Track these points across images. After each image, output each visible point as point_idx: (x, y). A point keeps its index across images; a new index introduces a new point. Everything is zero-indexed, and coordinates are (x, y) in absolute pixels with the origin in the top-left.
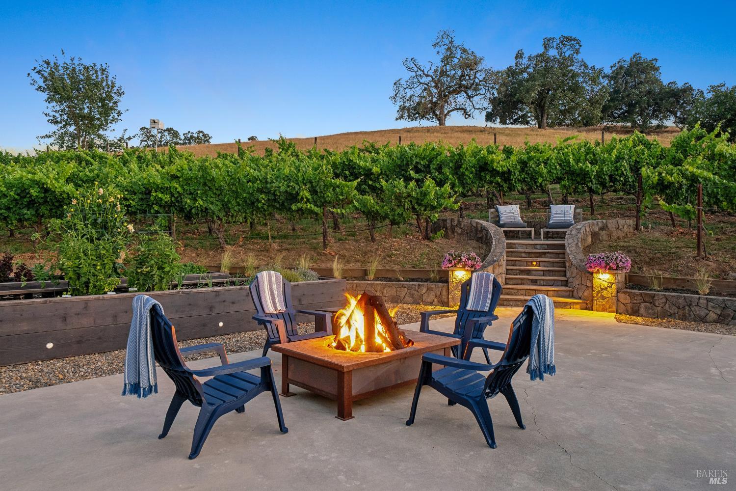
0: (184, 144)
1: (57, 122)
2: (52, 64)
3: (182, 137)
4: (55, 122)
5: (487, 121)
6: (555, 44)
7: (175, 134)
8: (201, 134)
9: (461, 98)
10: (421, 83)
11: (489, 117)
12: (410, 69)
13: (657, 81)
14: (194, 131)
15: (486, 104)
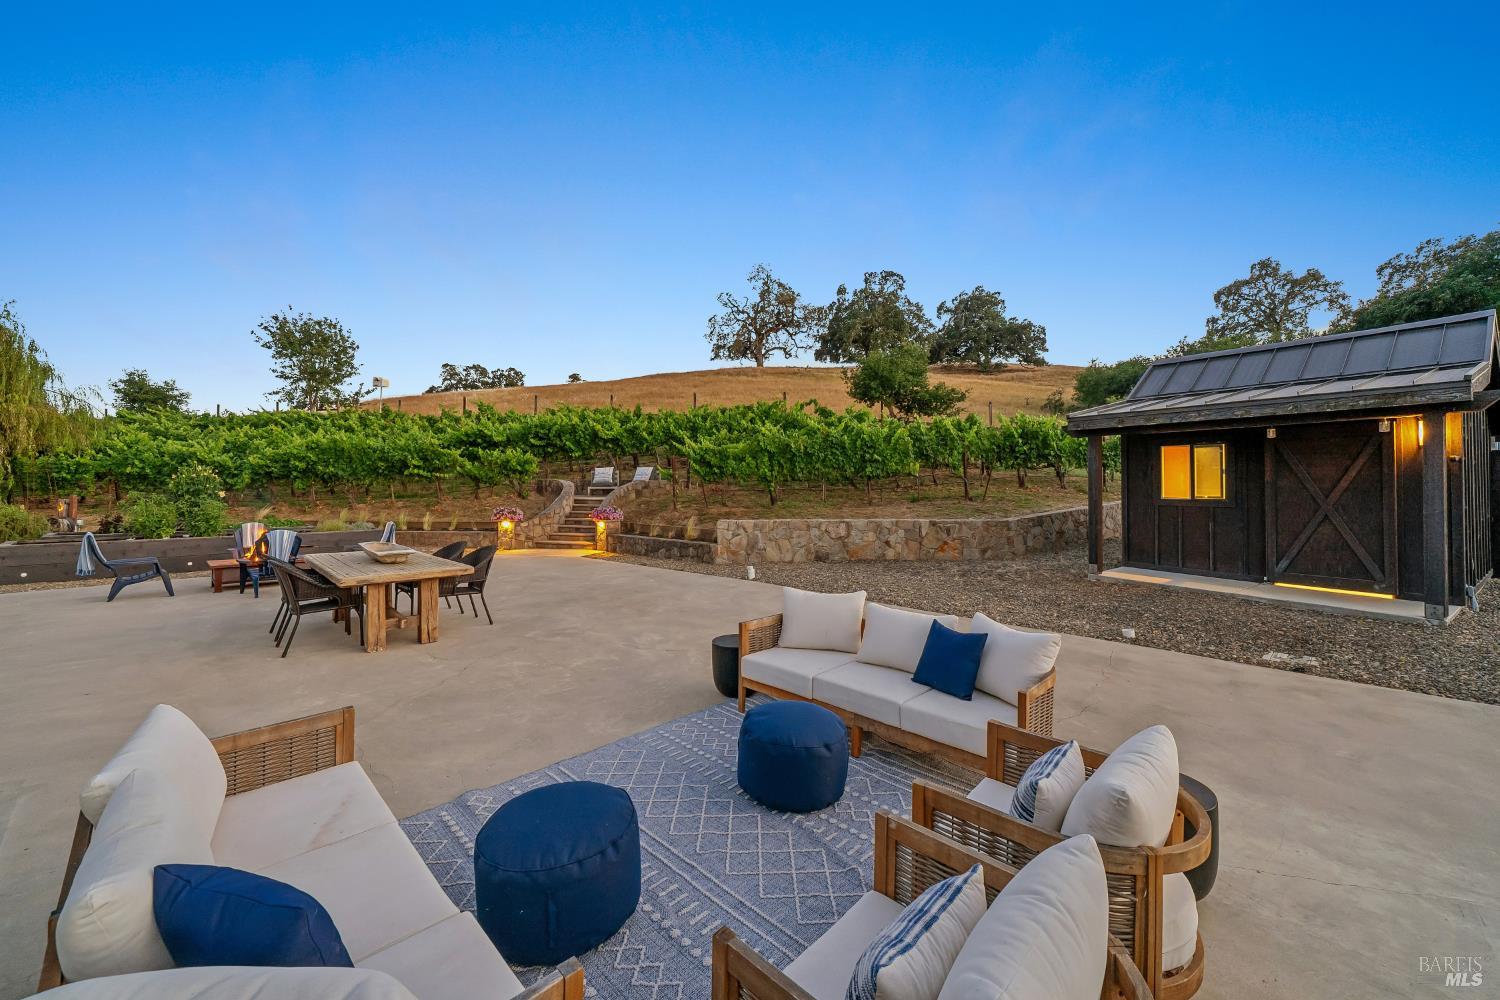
0: (493, 385)
1: (286, 378)
2: (281, 318)
3: (491, 376)
4: (283, 376)
5: (816, 359)
6: (877, 280)
7: (483, 372)
8: (512, 372)
9: (783, 336)
10: (738, 320)
11: (819, 355)
12: (725, 305)
13: (997, 316)
14: (505, 367)
15: (811, 341)
